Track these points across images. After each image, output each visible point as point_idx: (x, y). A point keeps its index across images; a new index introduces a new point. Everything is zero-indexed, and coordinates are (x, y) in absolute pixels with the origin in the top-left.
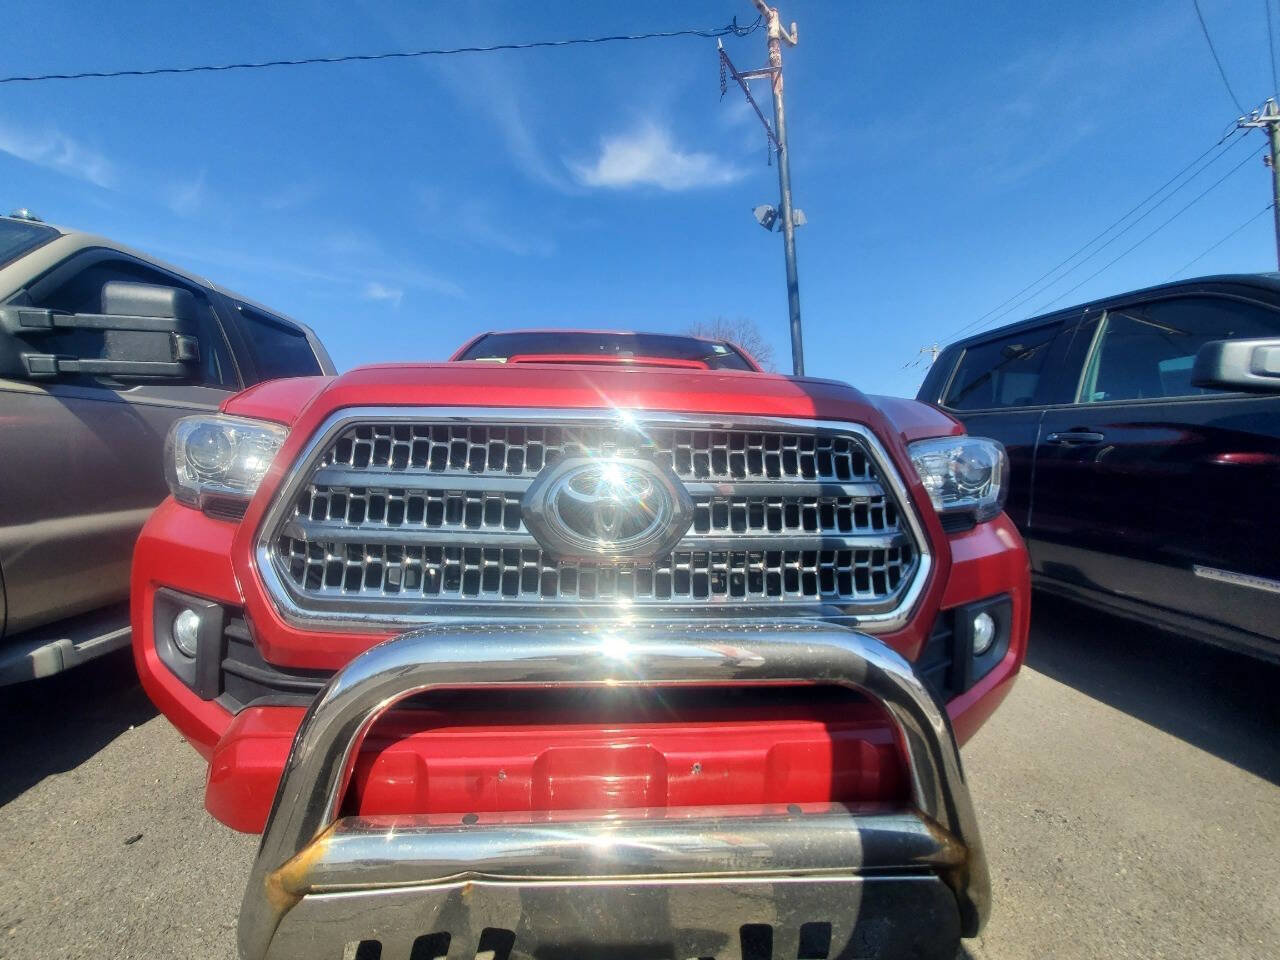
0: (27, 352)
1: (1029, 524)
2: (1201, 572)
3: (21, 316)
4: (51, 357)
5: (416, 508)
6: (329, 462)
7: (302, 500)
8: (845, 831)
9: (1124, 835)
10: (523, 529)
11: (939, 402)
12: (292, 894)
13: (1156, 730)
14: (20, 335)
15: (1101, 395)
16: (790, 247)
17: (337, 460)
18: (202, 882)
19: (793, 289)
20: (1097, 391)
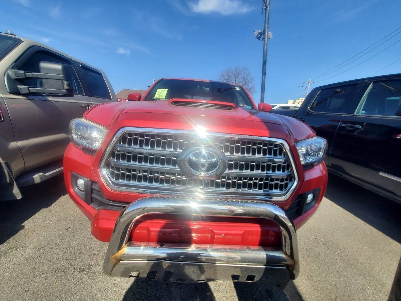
0: (19, 85)
1: (330, 152)
2: (381, 174)
3: (16, 73)
4: (27, 87)
5: (146, 159)
6: (120, 143)
7: (113, 154)
8: (262, 255)
9: (339, 247)
10: (177, 167)
11: (308, 108)
12: (117, 260)
13: (355, 217)
14: (16, 80)
15: (364, 112)
16: (265, 47)
17: (122, 143)
18: (87, 241)
19: (265, 63)
20: (363, 110)
